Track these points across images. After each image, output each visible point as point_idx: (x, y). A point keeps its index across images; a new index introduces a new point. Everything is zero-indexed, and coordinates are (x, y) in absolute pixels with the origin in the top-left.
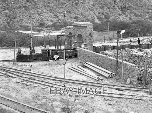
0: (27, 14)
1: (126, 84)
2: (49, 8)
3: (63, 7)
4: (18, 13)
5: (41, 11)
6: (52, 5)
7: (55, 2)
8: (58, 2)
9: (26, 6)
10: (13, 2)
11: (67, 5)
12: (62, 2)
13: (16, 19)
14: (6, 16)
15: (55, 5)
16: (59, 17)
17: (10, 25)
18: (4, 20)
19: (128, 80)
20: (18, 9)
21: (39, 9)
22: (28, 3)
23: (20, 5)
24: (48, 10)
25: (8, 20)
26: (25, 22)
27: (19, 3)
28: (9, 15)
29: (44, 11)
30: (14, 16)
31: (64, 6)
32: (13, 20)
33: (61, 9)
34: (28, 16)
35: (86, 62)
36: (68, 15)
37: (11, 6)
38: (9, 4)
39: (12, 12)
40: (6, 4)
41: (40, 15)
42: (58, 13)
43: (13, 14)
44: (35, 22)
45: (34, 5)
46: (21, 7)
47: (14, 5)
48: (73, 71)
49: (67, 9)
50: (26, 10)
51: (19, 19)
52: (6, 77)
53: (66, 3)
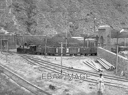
0: (87, 25)
1: (120, 76)
2: (106, 20)
3: (117, 20)
4: (80, 24)
5: (98, 22)
6: (109, 18)
7: (111, 15)
8: (113, 15)
9: (86, 19)
10: (76, 15)
11: (121, 17)
12: (117, 15)
13: (78, 29)
14: (70, 27)
15: (111, 18)
16: (114, 28)
17: (73, 34)
18: (69, 29)
19: (122, 72)
20: (80, 21)
21: (97, 21)
22: (88, 16)
23: (81, 18)
24: (104, 22)
25: (72, 30)
26: (85, 31)
27: (81, 16)
28: (73, 26)
29: (101, 22)
30: (76, 27)
31: (119, 19)
32: (75, 30)
33: (116, 21)
34: (87, 27)
35: (100, 58)
36: (122, 26)
37: (75, 19)
38: (73, 17)
39: (75, 23)
40: (71, 17)
41: (97, 26)
42: (113, 25)
43: (75, 25)
44: (93, 32)
45: (93, 18)
46: (82, 19)
47: (77, 17)
48: (85, 64)
49: (121, 21)
50: (86, 22)
51: (80, 29)
52: (31, 64)
53: (120, 16)
